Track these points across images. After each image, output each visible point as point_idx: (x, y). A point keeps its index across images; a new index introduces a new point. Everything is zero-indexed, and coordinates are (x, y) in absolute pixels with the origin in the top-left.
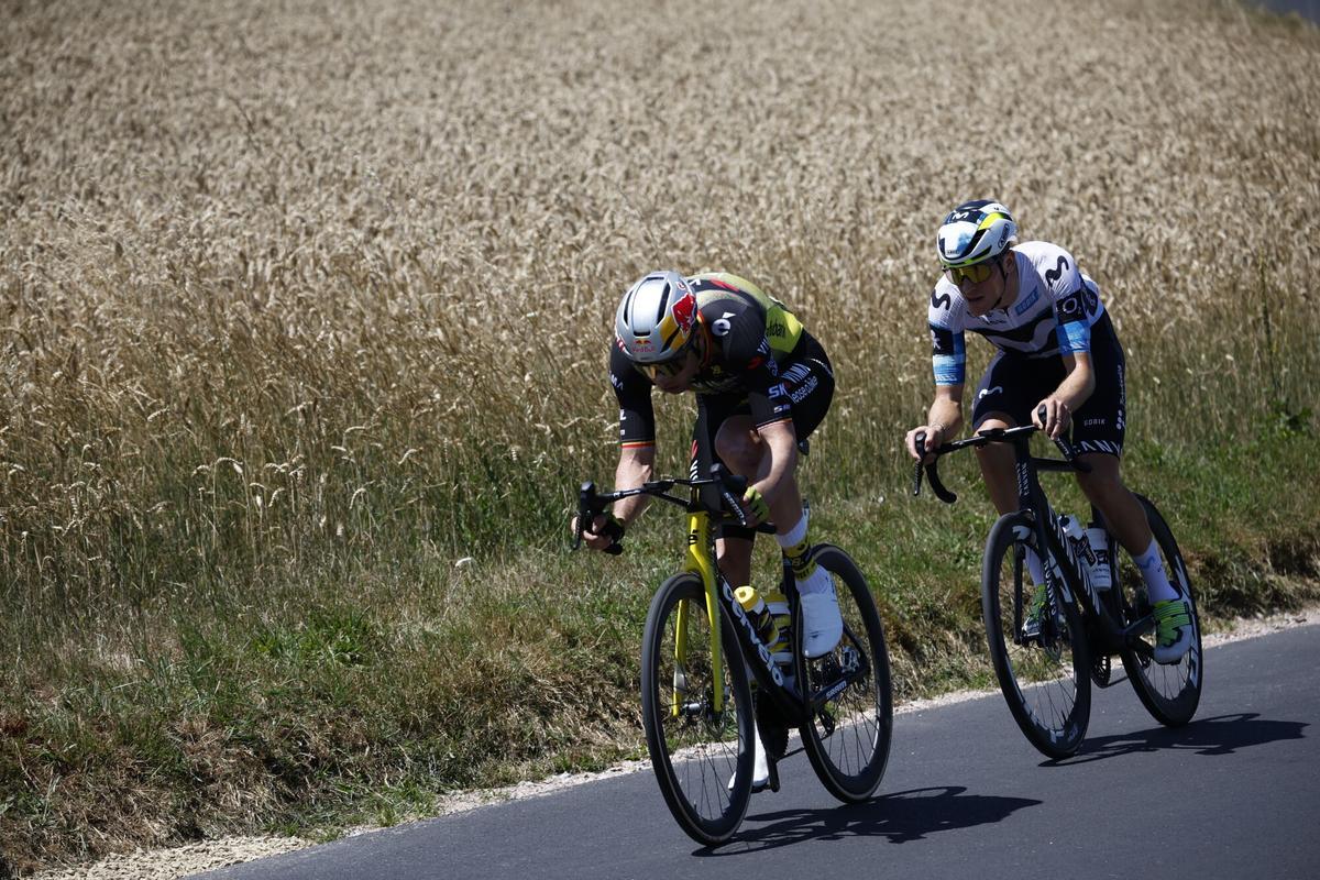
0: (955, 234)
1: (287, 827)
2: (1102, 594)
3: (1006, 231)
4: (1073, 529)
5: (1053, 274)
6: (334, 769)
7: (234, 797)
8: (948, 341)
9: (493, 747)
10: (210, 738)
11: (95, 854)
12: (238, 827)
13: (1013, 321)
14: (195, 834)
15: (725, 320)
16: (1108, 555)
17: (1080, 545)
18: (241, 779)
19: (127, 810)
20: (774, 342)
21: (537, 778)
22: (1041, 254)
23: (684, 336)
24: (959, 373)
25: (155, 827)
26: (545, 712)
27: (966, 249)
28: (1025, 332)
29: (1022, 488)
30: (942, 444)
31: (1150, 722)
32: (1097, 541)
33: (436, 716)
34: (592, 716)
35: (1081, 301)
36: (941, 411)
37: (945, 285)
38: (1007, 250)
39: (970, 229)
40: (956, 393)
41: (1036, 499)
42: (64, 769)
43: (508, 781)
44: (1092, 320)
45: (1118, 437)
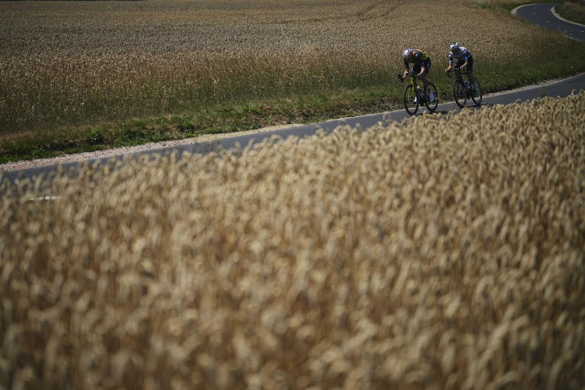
0: (452, 46)
1: (304, 123)
2: (469, 89)
3: (458, 46)
4: (465, 81)
5: (464, 51)
6: (314, 116)
7: (297, 119)
8: (451, 59)
9: (339, 113)
10: (296, 111)
11: (274, 125)
12: (297, 122)
13: (459, 57)
14: (290, 123)
15: (416, 55)
16: (470, 85)
17: (466, 83)
18: (299, 116)
19: (281, 120)
20: (424, 58)
21: (343, 117)
22: (463, 48)
23: (411, 56)
24: (452, 63)
25: (285, 122)
26: (348, 109)
27: (453, 48)
28: (461, 58)
29: (459, 76)
30: (450, 71)
31: (475, 104)
32: (469, 83)
33: (331, 109)
34: (355, 110)
35: (468, 54)
36: (450, 67)
37: (451, 52)
38: (458, 48)
39: (454, 45)
40: (452, 65)
41: (461, 77)
42: (274, 114)
43: (339, 118)
44: (469, 56)
45: (472, 70)
